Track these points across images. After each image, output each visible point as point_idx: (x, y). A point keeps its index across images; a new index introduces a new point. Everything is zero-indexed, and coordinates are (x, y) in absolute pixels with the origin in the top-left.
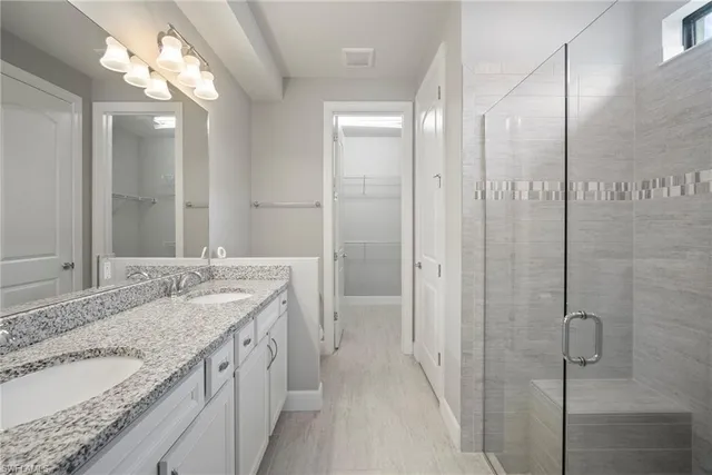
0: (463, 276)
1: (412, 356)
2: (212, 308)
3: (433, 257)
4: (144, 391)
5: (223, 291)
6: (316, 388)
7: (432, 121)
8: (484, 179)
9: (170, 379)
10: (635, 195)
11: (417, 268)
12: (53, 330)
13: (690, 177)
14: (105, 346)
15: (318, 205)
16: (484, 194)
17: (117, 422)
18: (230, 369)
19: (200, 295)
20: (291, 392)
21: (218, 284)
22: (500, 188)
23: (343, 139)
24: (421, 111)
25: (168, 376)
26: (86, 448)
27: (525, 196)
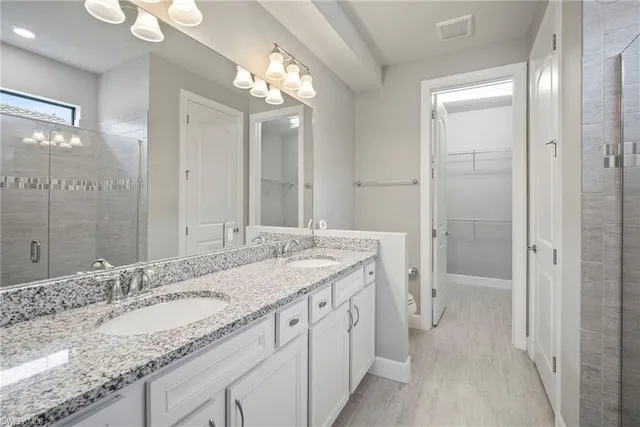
0: (583, 265)
1: (526, 353)
2: (299, 271)
3: (548, 240)
4: (209, 330)
5: (319, 257)
6: (404, 362)
7: (548, 81)
8: (621, 139)
9: (233, 325)
11: (532, 252)
12: (192, 273)
14: (213, 290)
15: (416, 183)
17: (180, 350)
18: (302, 325)
19: (300, 259)
20: (378, 358)
21: (319, 251)
23: (444, 116)
24: (536, 70)
25: (232, 321)
26: (153, 363)
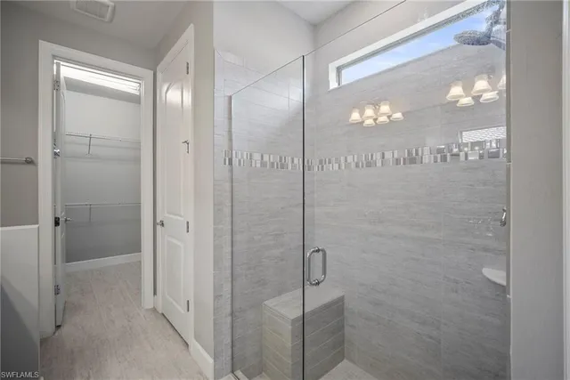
0: (215, 230)
1: (154, 310)
3: (181, 216)
8: (231, 148)
10: (316, 169)
11: (159, 226)
13: (342, 159)
16: (230, 160)
22: (242, 157)
27: (259, 165)
